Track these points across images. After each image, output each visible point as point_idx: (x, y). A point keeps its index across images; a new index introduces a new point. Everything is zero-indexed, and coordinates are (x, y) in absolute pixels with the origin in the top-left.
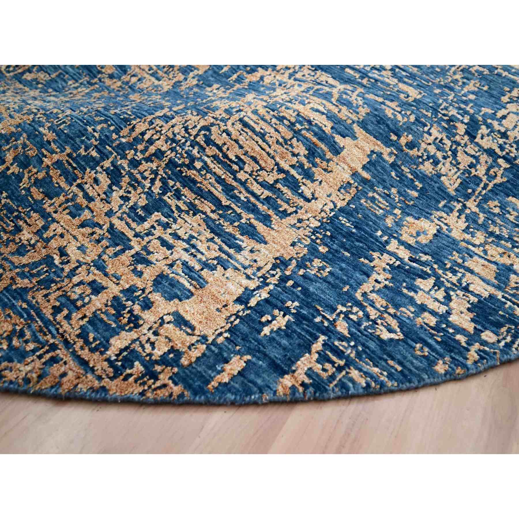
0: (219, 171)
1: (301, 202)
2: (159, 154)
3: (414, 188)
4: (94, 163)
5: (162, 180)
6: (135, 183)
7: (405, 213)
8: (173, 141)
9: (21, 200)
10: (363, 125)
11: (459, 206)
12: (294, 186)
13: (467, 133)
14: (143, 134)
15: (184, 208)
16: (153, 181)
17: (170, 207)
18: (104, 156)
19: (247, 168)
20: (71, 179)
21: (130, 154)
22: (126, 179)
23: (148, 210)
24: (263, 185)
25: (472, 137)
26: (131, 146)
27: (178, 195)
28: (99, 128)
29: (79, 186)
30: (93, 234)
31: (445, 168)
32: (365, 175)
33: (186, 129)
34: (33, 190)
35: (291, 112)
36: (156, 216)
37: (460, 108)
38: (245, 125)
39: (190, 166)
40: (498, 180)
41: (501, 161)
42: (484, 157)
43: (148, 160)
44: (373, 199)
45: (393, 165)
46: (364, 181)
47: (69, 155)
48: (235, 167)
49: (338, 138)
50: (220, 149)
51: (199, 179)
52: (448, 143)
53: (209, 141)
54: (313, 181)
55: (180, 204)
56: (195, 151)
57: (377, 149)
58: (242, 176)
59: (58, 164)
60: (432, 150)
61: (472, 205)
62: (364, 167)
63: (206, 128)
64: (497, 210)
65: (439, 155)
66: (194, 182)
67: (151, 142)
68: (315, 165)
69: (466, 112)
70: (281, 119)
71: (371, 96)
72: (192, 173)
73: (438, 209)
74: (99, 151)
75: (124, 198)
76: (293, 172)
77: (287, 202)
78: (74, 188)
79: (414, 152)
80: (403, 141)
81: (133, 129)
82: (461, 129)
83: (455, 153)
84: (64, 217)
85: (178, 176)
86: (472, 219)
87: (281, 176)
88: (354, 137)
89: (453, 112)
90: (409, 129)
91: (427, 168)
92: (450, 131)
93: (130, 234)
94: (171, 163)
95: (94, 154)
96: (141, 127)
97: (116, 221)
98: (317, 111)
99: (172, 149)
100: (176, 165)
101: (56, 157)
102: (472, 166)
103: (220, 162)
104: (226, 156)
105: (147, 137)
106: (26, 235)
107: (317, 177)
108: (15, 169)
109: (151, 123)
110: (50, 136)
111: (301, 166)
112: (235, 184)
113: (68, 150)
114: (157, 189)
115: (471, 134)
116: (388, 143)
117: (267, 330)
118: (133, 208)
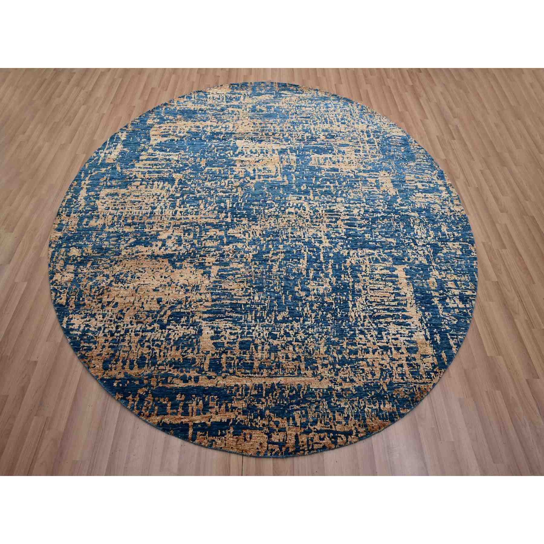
0: (381, 307)
1: (405, 298)
2: (365, 317)
3: (419, 270)
4: (354, 334)
5: (373, 323)
6: (369, 330)
7: (426, 280)
8: (364, 310)
9: (351, 362)
10: (394, 264)
11: (432, 267)
12: (399, 295)
13: (415, 245)
14: (355, 316)
15: (386, 325)
16: (371, 325)
17: (382, 328)
18: (355, 330)
19: (386, 300)
20: (355, 344)
21: (359, 324)
22: (366, 331)
23: (380, 333)
24: (393, 301)
25: (416, 245)
26: (357, 322)
27: (381, 323)
28: (344, 325)
29: (359, 344)
30: (379, 353)
31: (420, 259)
32: (409, 277)
33: (362, 304)
34: (351, 356)
35: (377, 275)
36: (383, 333)
37: (407, 238)
38: (373, 290)
39: (374, 313)
40: (432, 252)
41: (427, 246)
42: (424, 248)
43: (364, 321)
44: (416, 282)
45: (411, 268)
46: (410, 278)
47: (347, 339)
48: (383, 303)
49: (394, 273)
50: (375, 302)
51: (380, 314)
52: (414, 251)
53: (371, 302)
54: (401, 289)
55: (384, 324)
56: (371, 308)
57: (403, 267)
58: (387, 303)
59: (347, 344)
60: (413, 256)
61: (433, 264)
62: (406, 275)
63: (366, 300)
64: (439, 261)
65: (416, 256)
66: (380, 316)
67: (359, 316)
68: (397, 285)
69: (410, 238)
70: (378, 280)
71: (386, 251)
72: (377, 314)
73: (429, 272)
74: (352, 331)
75: (372, 336)
76: (395, 291)
77: (402, 300)
78: (359, 346)
79: (411, 261)
80: (406, 260)
81: (352, 317)
82: (412, 244)
83: (417, 252)
84: (366, 356)
85: (375, 318)
86: (437, 269)
87: (394, 295)
88: (397, 269)
89: (407, 241)
90: (404, 256)
91: (417, 262)
92: (411, 248)
93: (386, 344)
95: (352, 332)
96: (353, 314)
97: (378, 344)
98: (381, 269)
99: (366, 313)
100: (371, 316)
101: (345, 343)
102: (424, 253)
103: (379, 305)
104: (378, 302)
105: (357, 316)
106: (366, 369)
107: (401, 287)
108: (340, 356)
109: (353, 311)
110: (337, 339)
111: (395, 288)
112: (388, 307)
113: (346, 338)
114: (375, 327)
115: (416, 244)
116: (404, 264)
117: (439, 342)
118: (377, 337)
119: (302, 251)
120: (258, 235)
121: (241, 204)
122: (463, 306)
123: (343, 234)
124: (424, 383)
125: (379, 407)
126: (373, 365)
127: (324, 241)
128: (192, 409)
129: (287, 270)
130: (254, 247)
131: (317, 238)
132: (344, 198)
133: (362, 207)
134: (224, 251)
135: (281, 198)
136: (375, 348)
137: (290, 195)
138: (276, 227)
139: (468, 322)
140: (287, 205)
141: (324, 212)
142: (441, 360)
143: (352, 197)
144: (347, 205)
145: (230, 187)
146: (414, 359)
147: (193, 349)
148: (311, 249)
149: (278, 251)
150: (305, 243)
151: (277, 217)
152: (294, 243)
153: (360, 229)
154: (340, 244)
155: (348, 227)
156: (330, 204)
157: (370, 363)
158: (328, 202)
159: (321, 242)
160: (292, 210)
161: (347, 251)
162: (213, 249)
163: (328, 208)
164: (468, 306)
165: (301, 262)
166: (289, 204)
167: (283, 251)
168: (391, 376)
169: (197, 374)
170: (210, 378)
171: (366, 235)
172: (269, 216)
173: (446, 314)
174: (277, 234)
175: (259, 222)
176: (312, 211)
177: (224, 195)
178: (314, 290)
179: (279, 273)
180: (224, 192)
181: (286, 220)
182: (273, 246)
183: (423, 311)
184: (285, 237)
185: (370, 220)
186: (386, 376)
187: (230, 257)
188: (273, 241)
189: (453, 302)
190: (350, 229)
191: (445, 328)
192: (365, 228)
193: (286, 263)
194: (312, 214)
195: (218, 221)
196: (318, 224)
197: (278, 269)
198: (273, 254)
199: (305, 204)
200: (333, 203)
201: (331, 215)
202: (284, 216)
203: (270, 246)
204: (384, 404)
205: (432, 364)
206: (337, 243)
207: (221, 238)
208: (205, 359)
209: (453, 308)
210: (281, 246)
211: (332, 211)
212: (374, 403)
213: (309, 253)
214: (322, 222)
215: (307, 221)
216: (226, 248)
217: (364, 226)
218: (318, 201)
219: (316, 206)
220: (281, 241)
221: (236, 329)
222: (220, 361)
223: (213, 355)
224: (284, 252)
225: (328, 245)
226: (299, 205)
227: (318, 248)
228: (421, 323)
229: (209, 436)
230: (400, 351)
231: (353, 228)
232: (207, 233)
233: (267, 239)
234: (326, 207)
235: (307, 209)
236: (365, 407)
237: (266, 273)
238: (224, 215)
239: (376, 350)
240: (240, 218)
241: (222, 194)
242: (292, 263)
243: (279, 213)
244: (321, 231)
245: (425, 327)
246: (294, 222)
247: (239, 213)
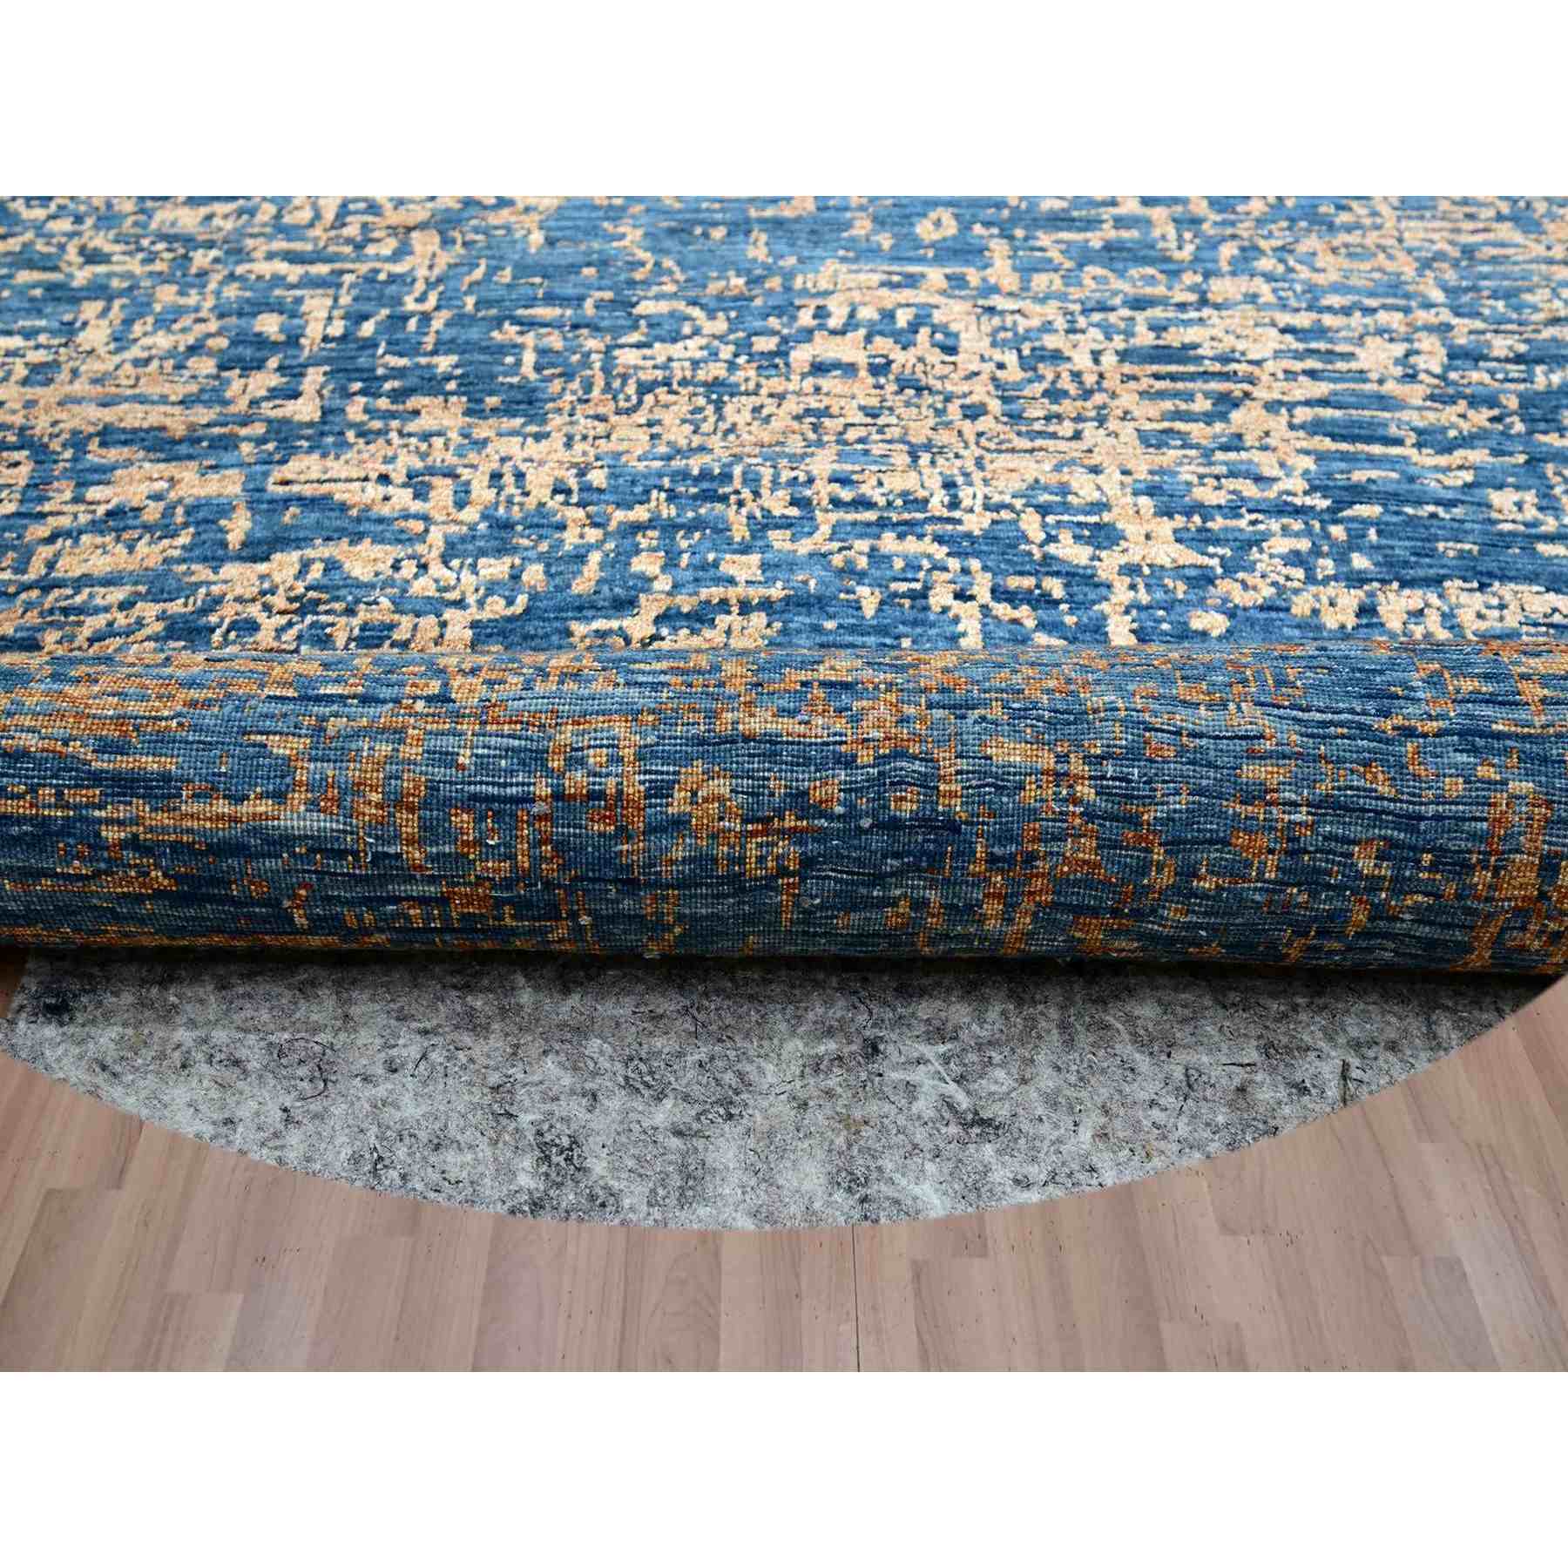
119: (941, 597)
120: (541, 495)
121: (426, 318)
123: (1298, 484)
127: (1132, 530)
130: (495, 568)
131: (1066, 507)
132: (1269, 277)
133: (1429, 329)
134: (215, 602)
135: (754, 281)
138: (703, 449)
140: (806, 318)
141: (1109, 360)
143: (1333, 276)
144: (1303, 320)
145: (352, 230)
148: (1014, 582)
149: (715, 593)
150: (960, 546)
151: (719, 391)
152: (863, 545)
153: (1443, 460)
154: (1282, 545)
155: (1328, 444)
156: (1157, 313)
158: (1139, 304)
159: (1103, 536)
160: (849, 349)
161: (1350, 600)
162: (118, 595)
163: (1144, 338)
166: (821, 313)
167: (755, 594)
171: (1502, 500)
172: (645, 389)
174: (711, 486)
175: (556, 421)
176: (1011, 358)
177: (294, 272)
180: (293, 258)
181: (792, 405)
182: (670, 565)
184: (777, 504)
185: (1513, 403)
187: (265, 637)
188: (670, 528)
190: (1344, 457)
192: (1479, 456)
194: (1013, 373)
195: (203, 415)
196: (1067, 428)
198: (659, 620)
199: (954, 313)
200: (1182, 306)
201: (1173, 377)
202: (776, 384)
203: (644, 564)
206: (1257, 541)
207: (207, 515)
210: (744, 568)
211: (1185, 353)
213: (1002, 610)
214: (1101, 421)
215: (973, 412)
216: (239, 577)
217: (1467, 441)
218: (1063, 297)
219: (1047, 327)
220: (740, 532)
224: (766, 605)
225: (1167, 553)
226: (903, 318)
227: (1083, 582)
231: (1377, 449)
232: (93, 493)
233: (619, 516)
234: (1129, 334)
235: (973, 340)
238: (265, 380)
240: (398, 396)
241: (282, 267)
243: (732, 366)
244: (1095, 470)
246: (860, 418)
247: (399, 373)
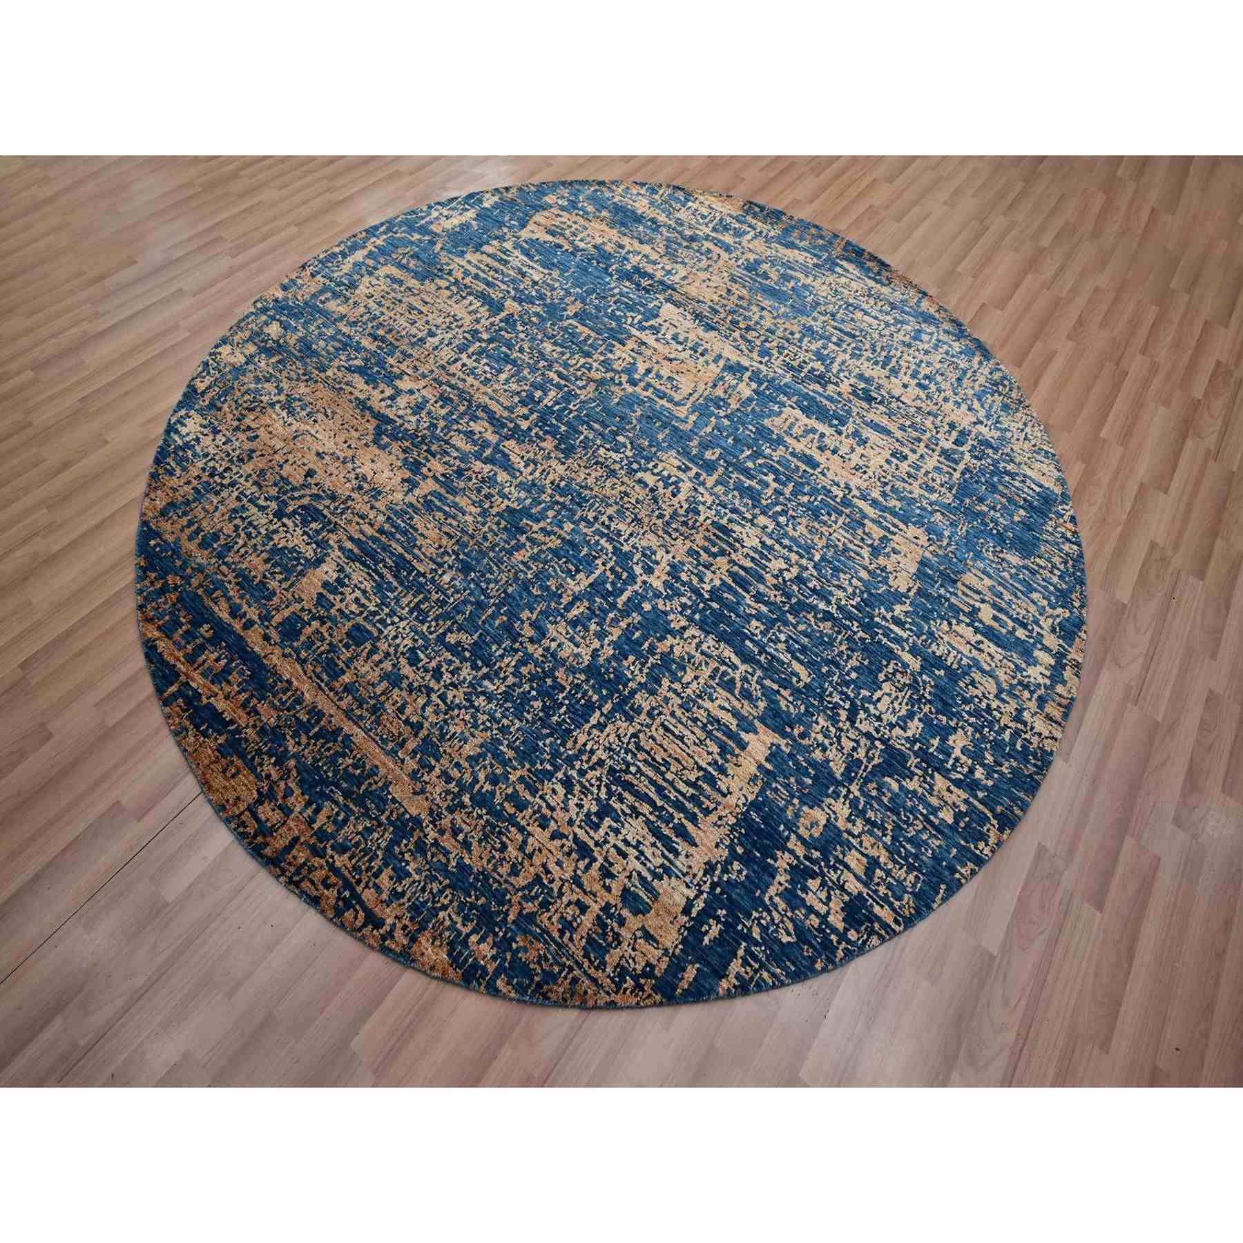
0: (651, 773)
1: (719, 798)
2: (601, 763)
3: (808, 775)
4: (550, 775)
5: (607, 786)
6: (585, 791)
7: (802, 803)
8: (610, 749)
9: (499, 815)
10: (762, 719)
11: (844, 791)
12: (712, 781)
13: (848, 719)
14: (585, 745)
15: (628, 811)
16: (599, 787)
17: (616, 811)
18: (557, 768)
19: (673, 769)
20: (534, 792)
21: (577, 764)
22: (578, 787)
23: (601, 815)
24: (688, 783)
25: (853, 722)
26: (577, 757)
27: (621, 799)
28: (548, 741)
29: (542, 797)
30: (563, 846)
31: (832, 753)
32: (769, 766)
33: (619, 736)
34: (506, 804)
35: (702, 711)
36: (608, 821)
37: (842, 693)
38: (667, 729)
39: (627, 771)
40: (876, 761)
41: (877, 743)
42: (863, 741)
43: (592, 768)
44: (776, 790)
45: (791, 755)
46: (768, 772)
47: (529, 770)
48: (663, 769)
49: (743, 735)
50: (648, 753)
51: (635, 782)
52: (833, 730)
53: (639, 748)
54: (727, 776)
55: (624, 807)
56: (629, 758)
57: (775, 741)
58: (669, 776)
59: (521, 779)
60: (820, 738)
61: (854, 788)
62: (767, 760)
63: (635, 735)
64: (874, 793)
65: (827, 742)
66: (632, 785)
67: (592, 752)
68: (727, 761)
69: (848, 697)
70: (695, 720)
71: (767, 682)
72: (629, 777)
73: (828, 796)
74: (552, 765)
75: (580, 806)
76: (710, 769)
77: (708, 798)
78: (538, 800)
79: (806, 742)
80: (796, 732)
81: (575, 742)
82: (843, 715)
83: (839, 738)
84: (534, 829)
85: (618, 781)
86: (854, 804)
87: (701, 773)
88: (756, 733)
89: (836, 698)
90: (800, 722)
91: (817, 755)
92: (834, 719)
93: (591, 844)
94: (612, 771)
95: (549, 767)
96: (582, 739)
97: (577, 830)
98: (723, 708)
99: (611, 758)
100: (615, 771)
101: (519, 773)
102: (854, 749)
103: (650, 765)
104: (654, 759)
105: (588, 748)
106: (512, 852)
107: (730, 772)
108: (488, 787)
109: (589, 734)
110: (510, 754)
111: (716, 762)
112: (665, 784)
113: (527, 766)
114: (603, 796)
115: (852, 719)
116: (784, 735)
117: (706, 940)
118: (588, 815)
119: (599, 561)
120: (548, 481)
121: (571, 411)
122: (840, 926)
123: (707, 587)
124: (594, 980)
125: (468, 936)
126: (530, 856)
127: (657, 573)
128: (204, 661)
129: (541, 572)
130: (523, 494)
131: (649, 558)
132: (778, 524)
133: (800, 566)
134: (469, 469)
135: (651, 446)
136: (566, 830)
137: (673, 453)
138: (592, 490)
139: (818, 966)
140: (650, 466)
141: (709, 522)
142: (676, 976)
143: (796, 534)
144: (769, 542)
145: (579, 373)
146: (622, 922)
147: (286, 579)
148: (617, 568)
149: (556, 529)
150: (617, 551)
151: (613, 473)
152: (597, 538)
153: (753, 604)
154: (684, 600)
155: (729, 581)
156: (734, 516)
157: (529, 849)
158: (734, 511)
159: (649, 571)
160: (650, 479)
161: (683, 623)
162: (456, 454)
163: (724, 521)
164: (852, 935)
165: (578, 577)
166: (655, 466)
167: (564, 534)
168: (545, 905)
169: (256, 618)
170: (266, 638)
171: (754, 623)
172: (596, 463)
173: (782, 905)
174: (581, 501)
175: (571, 461)
176: (686, 506)
177: (556, 379)
178: (554, 640)
179: (521, 567)
180: (560, 375)
181: (623, 489)
182: (555, 517)
183: (733, 855)
184: (590, 516)
185: (794, 601)
186: (536, 897)
187: (470, 484)
188: (563, 505)
189: (823, 896)
190: (730, 588)
191: (750, 929)
192: (764, 609)
193: (551, 560)
194: (682, 512)
195: (506, 414)
196: (675, 535)
197: (526, 560)
198: (541, 529)
199: (686, 486)
200: (744, 518)
201: (718, 537)
202: (626, 479)
203: (551, 513)
204: (482, 940)
205: (648, 964)
206: (680, 595)
207: (485, 444)
208: (287, 607)
209: (811, 910)
210: (568, 526)
211: (726, 531)
212: (466, 919)
213: (608, 573)
214: (686, 538)
215: (661, 516)
216: (478, 465)
217: (766, 603)
218: (718, 497)
219: (704, 503)
220: (576, 518)
221: (370, 601)
222: (303, 627)
223: (303, 609)
224: (563, 539)
225: (657, 584)
226: (673, 479)
227: (632, 578)
228: (706, 873)
229: (189, 718)
230: (608, 881)
231: (740, 590)
232: (472, 423)
233: (557, 497)
234: (722, 518)
235: (682, 496)
236: (444, 908)
237: (500, 551)
238: (525, 411)
239: (563, 836)
240: (546, 432)
241: (555, 377)
242: (560, 567)
243: (622, 468)
244: (668, 552)
245: (706, 888)
246: (633, 501)
247: (552, 425)
